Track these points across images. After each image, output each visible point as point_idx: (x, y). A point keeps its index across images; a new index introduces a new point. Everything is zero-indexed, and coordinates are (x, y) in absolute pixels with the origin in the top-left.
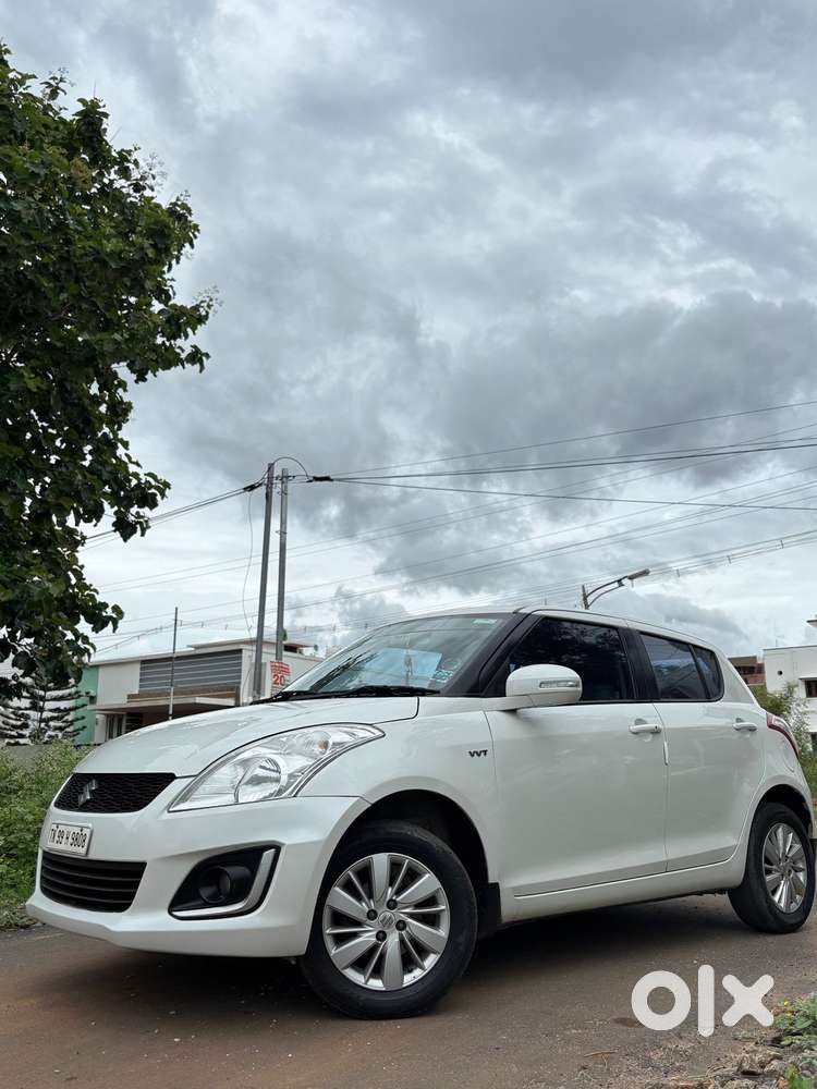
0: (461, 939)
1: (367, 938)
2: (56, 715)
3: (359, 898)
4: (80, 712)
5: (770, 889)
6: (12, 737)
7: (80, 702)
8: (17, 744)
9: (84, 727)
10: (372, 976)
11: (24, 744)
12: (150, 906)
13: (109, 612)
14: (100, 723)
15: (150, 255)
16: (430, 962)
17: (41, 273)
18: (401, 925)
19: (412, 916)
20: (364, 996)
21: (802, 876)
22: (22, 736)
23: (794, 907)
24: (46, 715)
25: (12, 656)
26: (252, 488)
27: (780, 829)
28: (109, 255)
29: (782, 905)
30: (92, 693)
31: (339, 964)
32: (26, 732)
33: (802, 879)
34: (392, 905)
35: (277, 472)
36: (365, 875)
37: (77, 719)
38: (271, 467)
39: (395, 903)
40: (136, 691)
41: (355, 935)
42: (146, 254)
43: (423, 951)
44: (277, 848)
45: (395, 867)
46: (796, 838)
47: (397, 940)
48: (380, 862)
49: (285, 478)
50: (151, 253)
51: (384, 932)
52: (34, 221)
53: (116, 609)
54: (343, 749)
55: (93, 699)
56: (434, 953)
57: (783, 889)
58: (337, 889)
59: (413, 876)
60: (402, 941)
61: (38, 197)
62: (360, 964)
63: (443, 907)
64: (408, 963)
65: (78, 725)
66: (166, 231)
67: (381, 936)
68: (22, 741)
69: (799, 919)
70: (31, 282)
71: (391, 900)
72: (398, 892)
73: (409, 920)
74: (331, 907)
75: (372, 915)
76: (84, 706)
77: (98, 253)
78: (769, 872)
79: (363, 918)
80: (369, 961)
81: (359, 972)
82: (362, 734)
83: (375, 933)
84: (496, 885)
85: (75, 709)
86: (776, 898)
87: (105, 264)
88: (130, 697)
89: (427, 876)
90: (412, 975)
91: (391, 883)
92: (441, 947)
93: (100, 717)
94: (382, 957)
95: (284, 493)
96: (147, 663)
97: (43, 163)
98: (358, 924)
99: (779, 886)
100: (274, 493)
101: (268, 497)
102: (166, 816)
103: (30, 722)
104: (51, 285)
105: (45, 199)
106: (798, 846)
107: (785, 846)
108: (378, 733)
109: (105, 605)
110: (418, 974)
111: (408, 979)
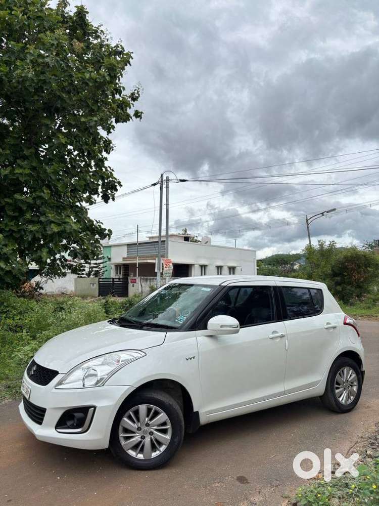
0: (176, 440)
1: (137, 438)
2: (95, 265)
3: (134, 422)
4: (105, 264)
5: (337, 396)
6: (80, 274)
7: (105, 260)
8: (81, 277)
9: (107, 270)
10: (139, 453)
11: (84, 277)
12: (48, 426)
13: (107, 232)
14: (113, 268)
15: (108, 80)
16: (163, 448)
17: (62, 92)
18: (151, 433)
19: (157, 430)
20: (136, 461)
21: (355, 389)
22: (83, 274)
23: (349, 402)
24: (92, 265)
25: (69, 251)
26: (155, 184)
27: (345, 370)
28: (88, 79)
29: (343, 401)
30: (109, 257)
31: (125, 448)
32: (84, 272)
33: (355, 390)
34: (148, 425)
35: (165, 178)
36: (137, 413)
37: (104, 267)
38: (162, 175)
39: (149, 425)
40: (126, 256)
41: (132, 437)
42: (106, 79)
43: (160, 444)
44: (95, 408)
45: (149, 410)
46: (354, 372)
47: (149, 440)
48: (143, 408)
49: (168, 180)
50: (108, 78)
51: (144, 437)
52: (55, 65)
53: (110, 231)
54: (127, 362)
55: (110, 259)
56: (165, 445)
57: (345, 395)
58: (125, 419)
59: (156, 414)
60: (151, 440)
61: (54, 54)
62: (135, 448)
63: (168, 427)
64: (154, 448)
65: (104, 269)
66: (114, 68)
67: (143, 438)
68: (83, 276)
69: (351, 407)
70: (59, 96)
71: (147, 423)
72: (151, 420)
73: (155, 432)
74: (122, 426)
75: (139, 429)
76: (106, 262)
77: (84, 79)
78: (337, 388)
79: (135, 430)
80: (138, 447)
81: (134, 451)
82: (136, 355)
83: (140, 436)
84: (197, 413)
85: (102, 263)
86: (341, 399)
87: (87, 84)
88: (123, 258)
89: (162, 414)
90: (155, 453)
91: (148, 416)
92: (168, 443)
93: (113, 266)
94: (143, 446)
95: (167, 187)
96: (129, 245)
97: (56, 39)
98: (134, 433)
99: (342, 394)
100: (163, 188)
101: (161, 189)
102: (54, 390)
103: (85, 269)
104: (67, 96)
105: (57, 55)
106: (354, 376)
107: (347, 377)
108: (143, 354)
109: (105, 229)
110: (157, 453)
111: (154, 455)
